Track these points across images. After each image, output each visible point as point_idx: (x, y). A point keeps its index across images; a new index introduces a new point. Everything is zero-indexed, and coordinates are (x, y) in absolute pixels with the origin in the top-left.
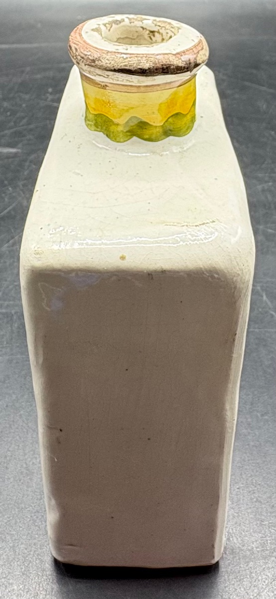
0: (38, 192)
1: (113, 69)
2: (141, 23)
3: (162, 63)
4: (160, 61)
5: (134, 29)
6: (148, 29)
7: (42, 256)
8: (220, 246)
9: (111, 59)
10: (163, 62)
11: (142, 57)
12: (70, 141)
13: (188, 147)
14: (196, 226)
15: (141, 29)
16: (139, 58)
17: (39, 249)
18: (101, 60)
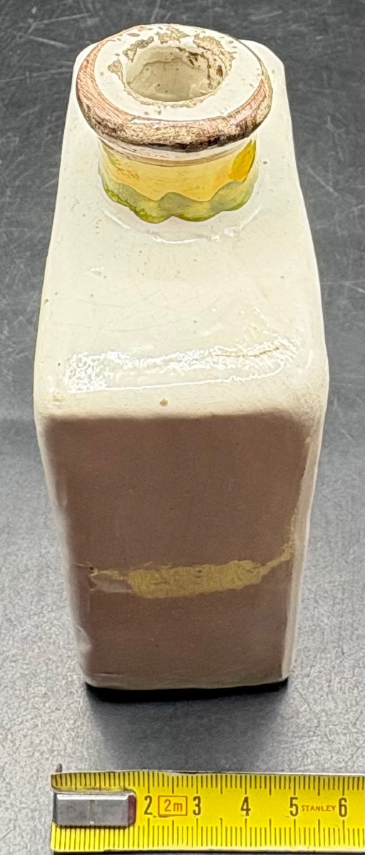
0: (48, 303)
1: (141, 143)
2: (177, 42)
3: (208, 135)
4: (206, 132)
5: (168, 51)
6: (188, 50)
7: (64, 403)
8: (284, 383)
9: (138, 130)
10: (209, 133)
11: (180, 127)
12: (84, 215)
13: (246, 223)
14: (255, 356)
15: (178, 50)
16: (177, 129)
17: (59, 395)
18: (124, 131)
